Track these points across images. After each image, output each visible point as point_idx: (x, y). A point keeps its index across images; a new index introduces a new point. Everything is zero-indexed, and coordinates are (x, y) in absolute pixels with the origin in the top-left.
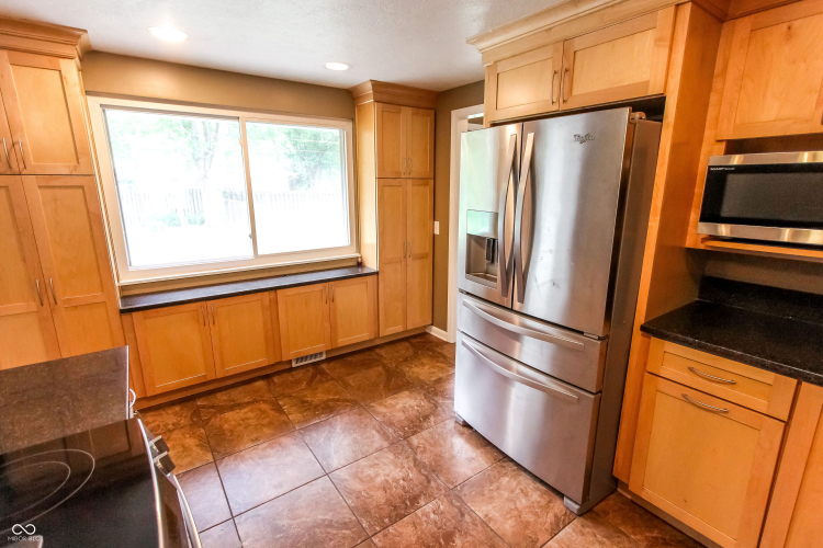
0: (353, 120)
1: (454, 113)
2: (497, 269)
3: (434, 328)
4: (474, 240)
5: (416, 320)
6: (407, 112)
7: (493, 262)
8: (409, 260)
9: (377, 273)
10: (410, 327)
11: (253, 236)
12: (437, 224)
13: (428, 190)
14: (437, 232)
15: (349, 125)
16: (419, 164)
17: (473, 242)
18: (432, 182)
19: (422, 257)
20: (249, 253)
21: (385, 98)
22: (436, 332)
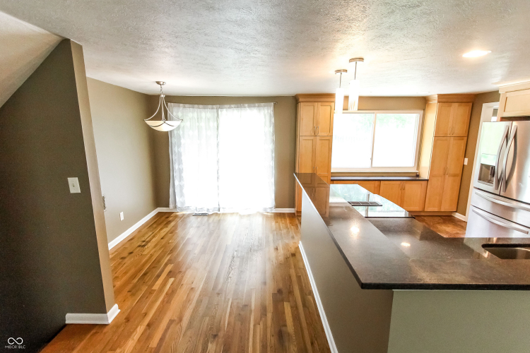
0: (424, 110)
1: (484, 105)
2: (494, 179)
3: (457, 214)
4: (484, 167)
5: (446, 207)
6: (456, 105)
7: (493, 176)
8: (447, 176)
9: (428, 180)
10: (442, 210)
11: (372, 159)
12: (466, 160)
13: (463, 143)
14: (466, 163)
15: (422, 112)
16: (459, 129)
17: (483, 167)
18: (466, 138)
19: (455, 175)
20: (369, 166)
21: (444, 100)
22: (458, 216)
